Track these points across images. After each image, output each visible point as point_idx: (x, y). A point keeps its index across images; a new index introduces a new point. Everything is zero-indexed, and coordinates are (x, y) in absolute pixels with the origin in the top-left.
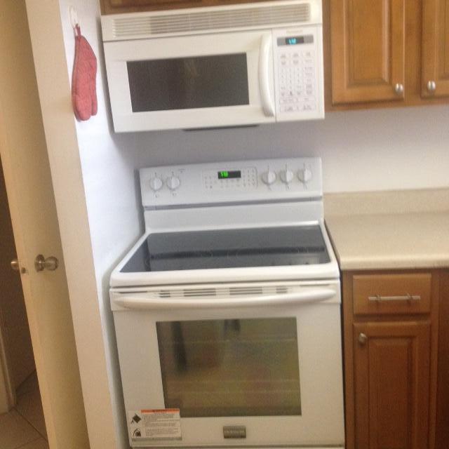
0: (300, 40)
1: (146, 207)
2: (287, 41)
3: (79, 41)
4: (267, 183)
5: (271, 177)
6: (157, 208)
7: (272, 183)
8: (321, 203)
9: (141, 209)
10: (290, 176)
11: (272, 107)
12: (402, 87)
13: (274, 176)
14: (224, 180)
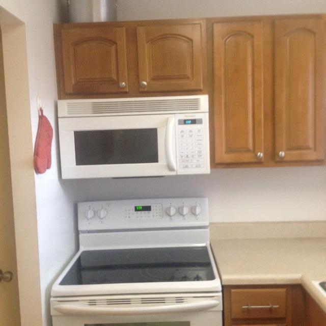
0: (194, 122)
1: (81, 231)
2: (185, 122)
3: (42, 119)
4: (169, 215)
5: (173, 211)
6: (89, 232)
7: (173, 216)
8: (208, 230)
9: (77, 233)
10: (186, 211)
11: (174, 165)
12: (262, 155)
13: (175, 210)
14: (139, 212)
